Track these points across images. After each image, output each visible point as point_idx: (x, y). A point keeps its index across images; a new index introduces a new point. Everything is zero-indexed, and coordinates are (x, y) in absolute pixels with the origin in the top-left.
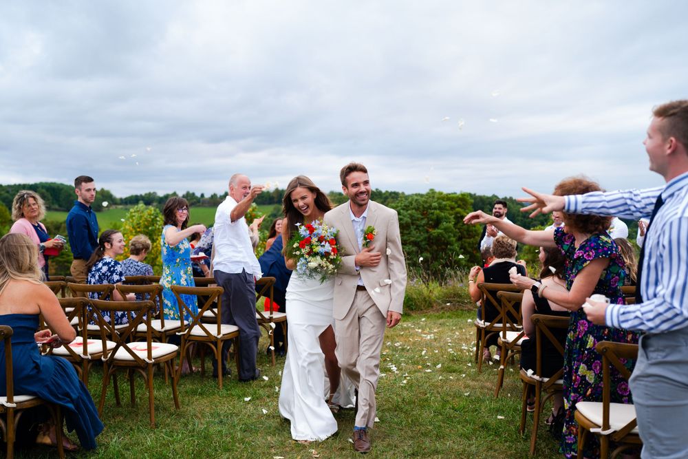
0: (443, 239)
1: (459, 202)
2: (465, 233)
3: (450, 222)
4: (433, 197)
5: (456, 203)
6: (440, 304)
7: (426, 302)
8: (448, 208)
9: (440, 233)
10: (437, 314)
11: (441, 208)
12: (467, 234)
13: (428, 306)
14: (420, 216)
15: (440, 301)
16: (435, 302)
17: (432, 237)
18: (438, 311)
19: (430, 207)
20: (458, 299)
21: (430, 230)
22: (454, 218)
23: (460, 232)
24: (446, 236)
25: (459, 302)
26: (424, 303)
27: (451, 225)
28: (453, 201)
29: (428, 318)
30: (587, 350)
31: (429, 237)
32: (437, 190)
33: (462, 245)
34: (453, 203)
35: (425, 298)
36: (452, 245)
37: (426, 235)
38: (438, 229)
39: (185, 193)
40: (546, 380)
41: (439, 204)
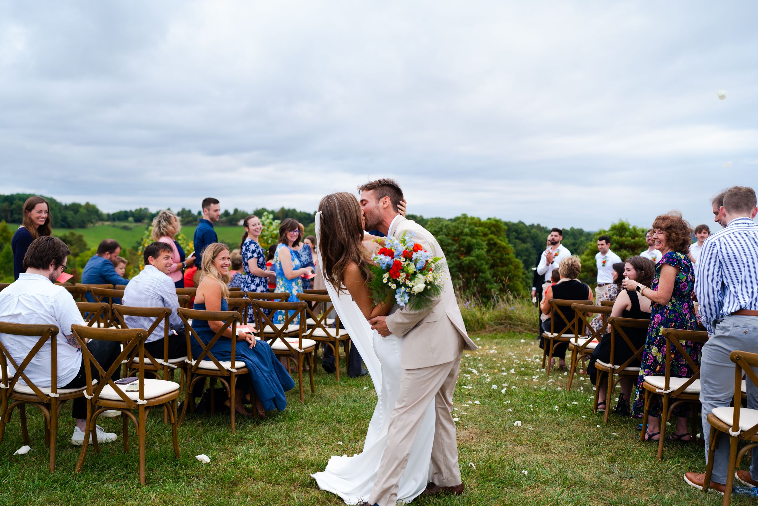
0: (475, 266)
1: (493, 229)
2: (498, 261)
3: (482, 249)
4: (465, 223)
5: (489, 229)
6: (492, 326)
7: (479, 323)
8: (481, 234)
9: (472, 261)
10: (491, 335)
11: (473, 234)
12: (500, 262)
13: (481, 328)
14: (450, 241)
15: (492, 323)
16: (487, 323)
17: (463, 264)
18: (490, 332)
19: (461, 233)
20: (510, 322)
21: (462, 257)
22: (487, 244)
23: (493, 260)
24: (479, 263)
25: (510, 324)
26: (477, 324)
27: (483, 252)
28: (485, 227)
29: (482, 338)
30: (659, 336)
31: (461, 264)
32: (469, 215)
33: (495, 273)
34: (486, 229)
35: (478, 320)
36: (483, 272)
37: (457, 262)
38: (470, 256)
39: (180, 210)
40: (617, 367)
41: (471, 230)
